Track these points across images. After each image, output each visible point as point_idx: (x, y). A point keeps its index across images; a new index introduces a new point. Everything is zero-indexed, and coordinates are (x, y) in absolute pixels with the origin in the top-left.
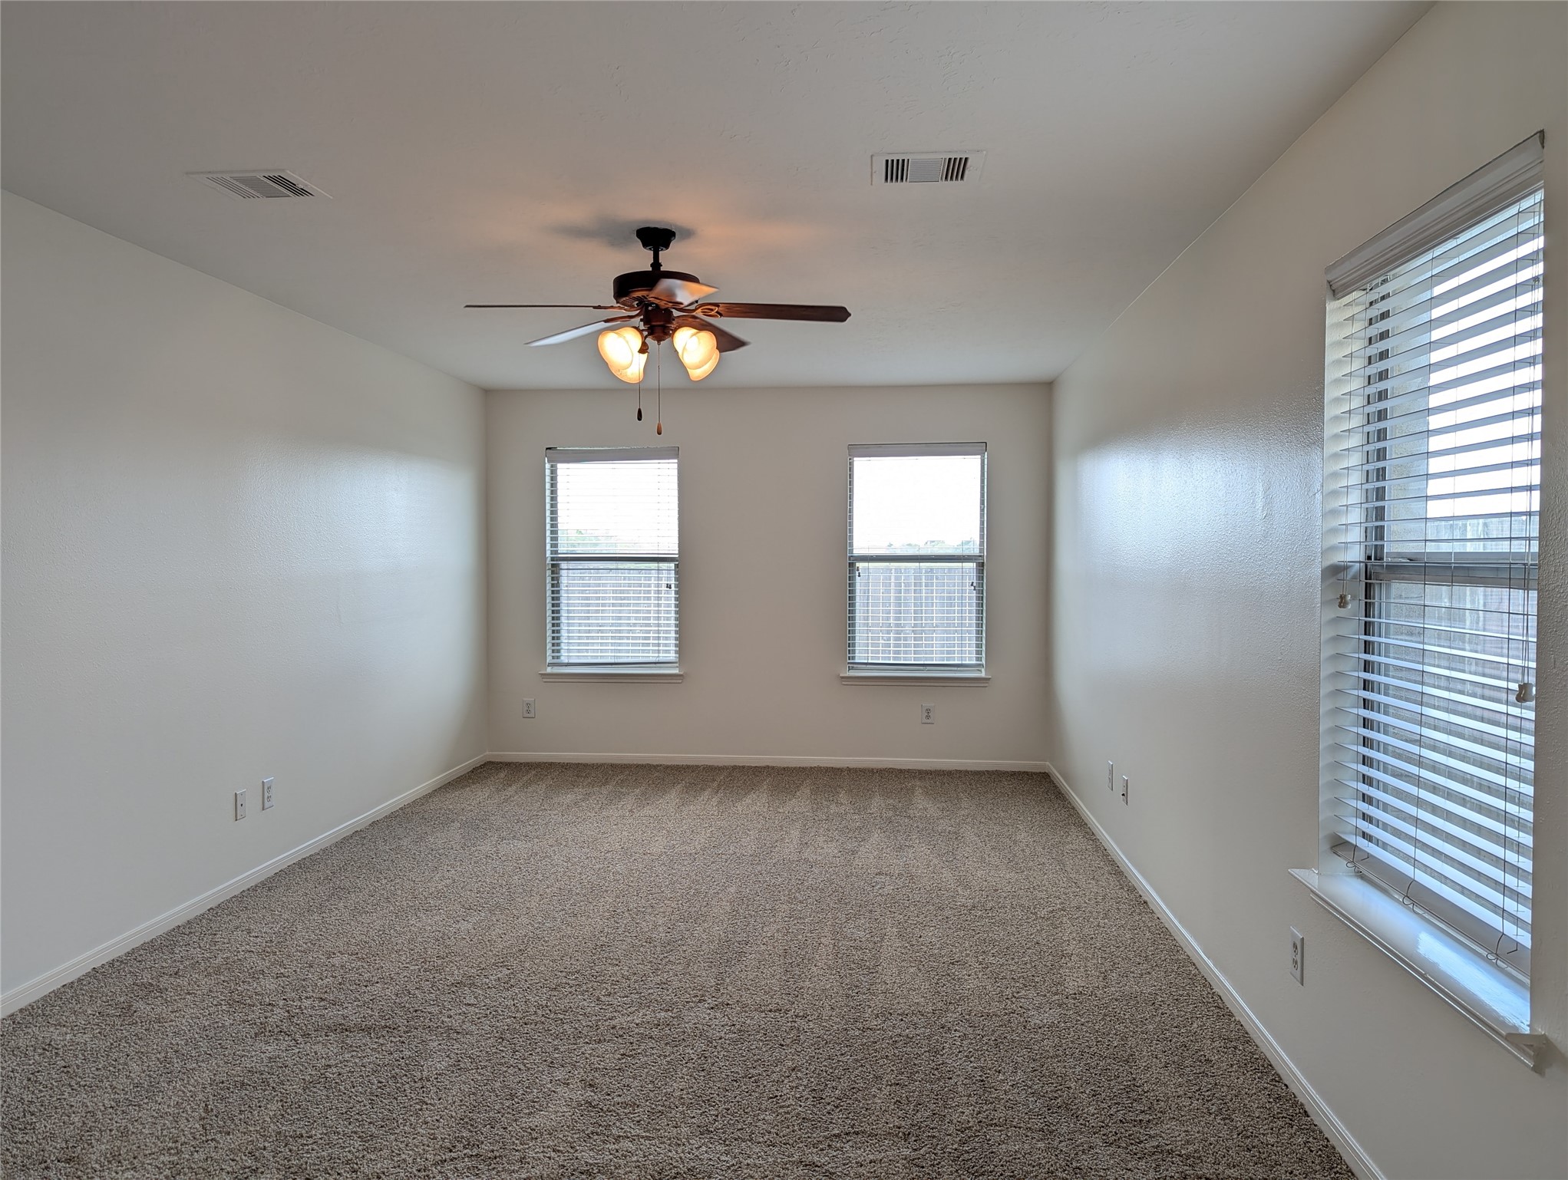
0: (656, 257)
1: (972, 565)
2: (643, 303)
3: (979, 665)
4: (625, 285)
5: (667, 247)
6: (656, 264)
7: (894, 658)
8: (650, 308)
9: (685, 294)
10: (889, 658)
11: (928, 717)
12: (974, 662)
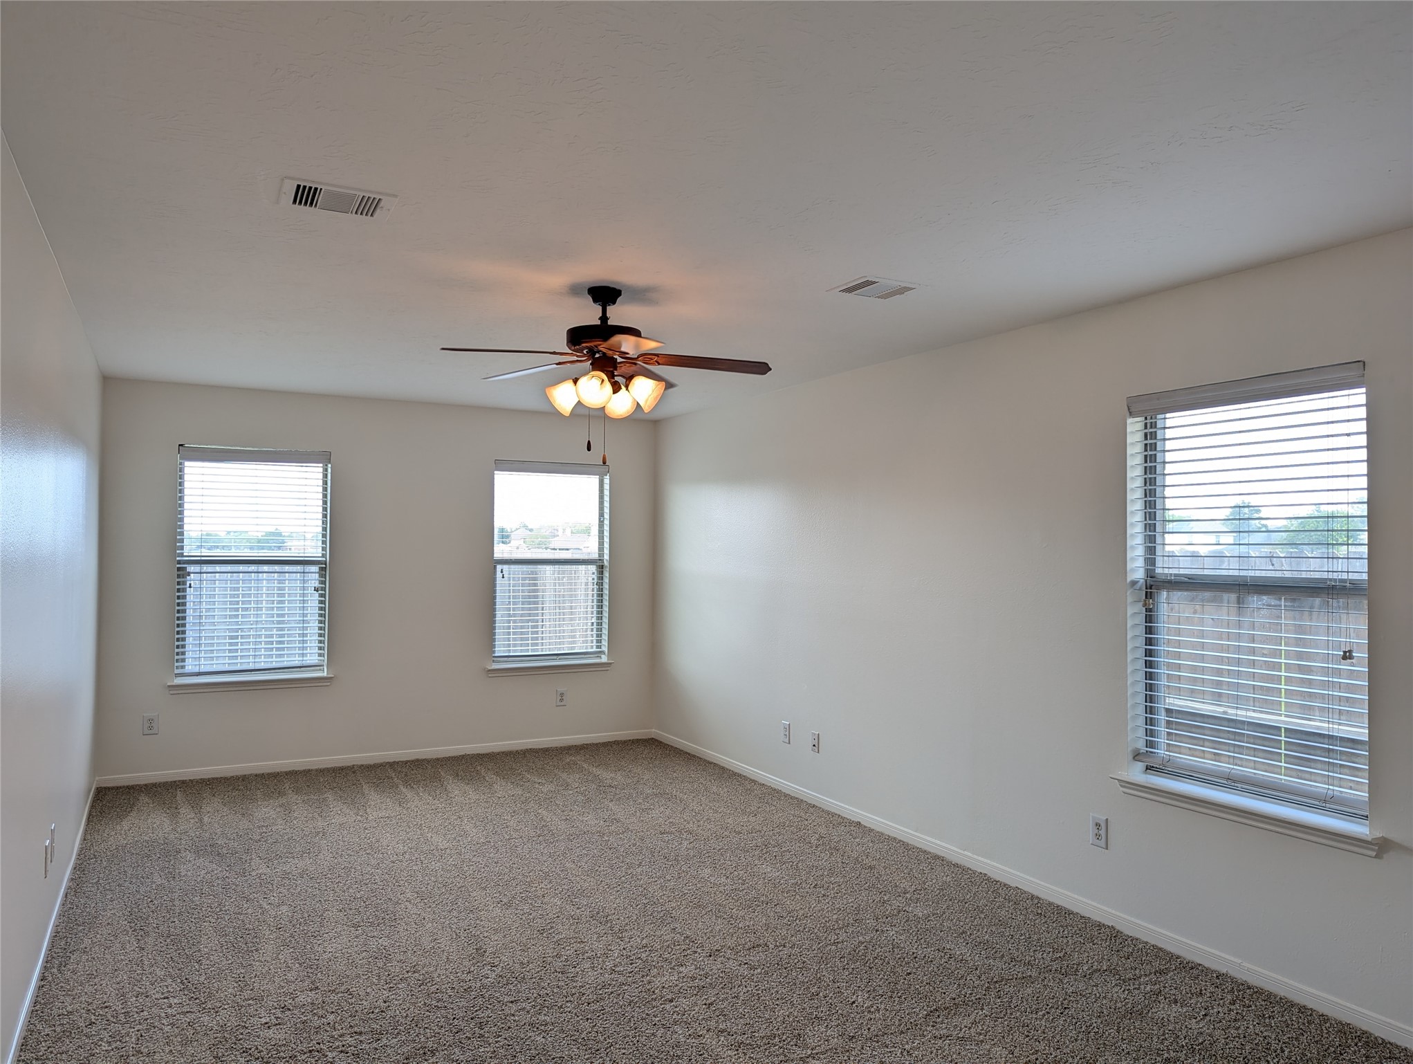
0: (604, 311)
1: (593, 568)
2: (592, 353)
3: (600, 652)
4: (577, 336)
5: (614, 303)
6: (604, 318)
7: (532, 650)
8: (597, 356)
9: (628, 345)
10: (528, 650)
11: (561, 700)
12: (595, 649)
